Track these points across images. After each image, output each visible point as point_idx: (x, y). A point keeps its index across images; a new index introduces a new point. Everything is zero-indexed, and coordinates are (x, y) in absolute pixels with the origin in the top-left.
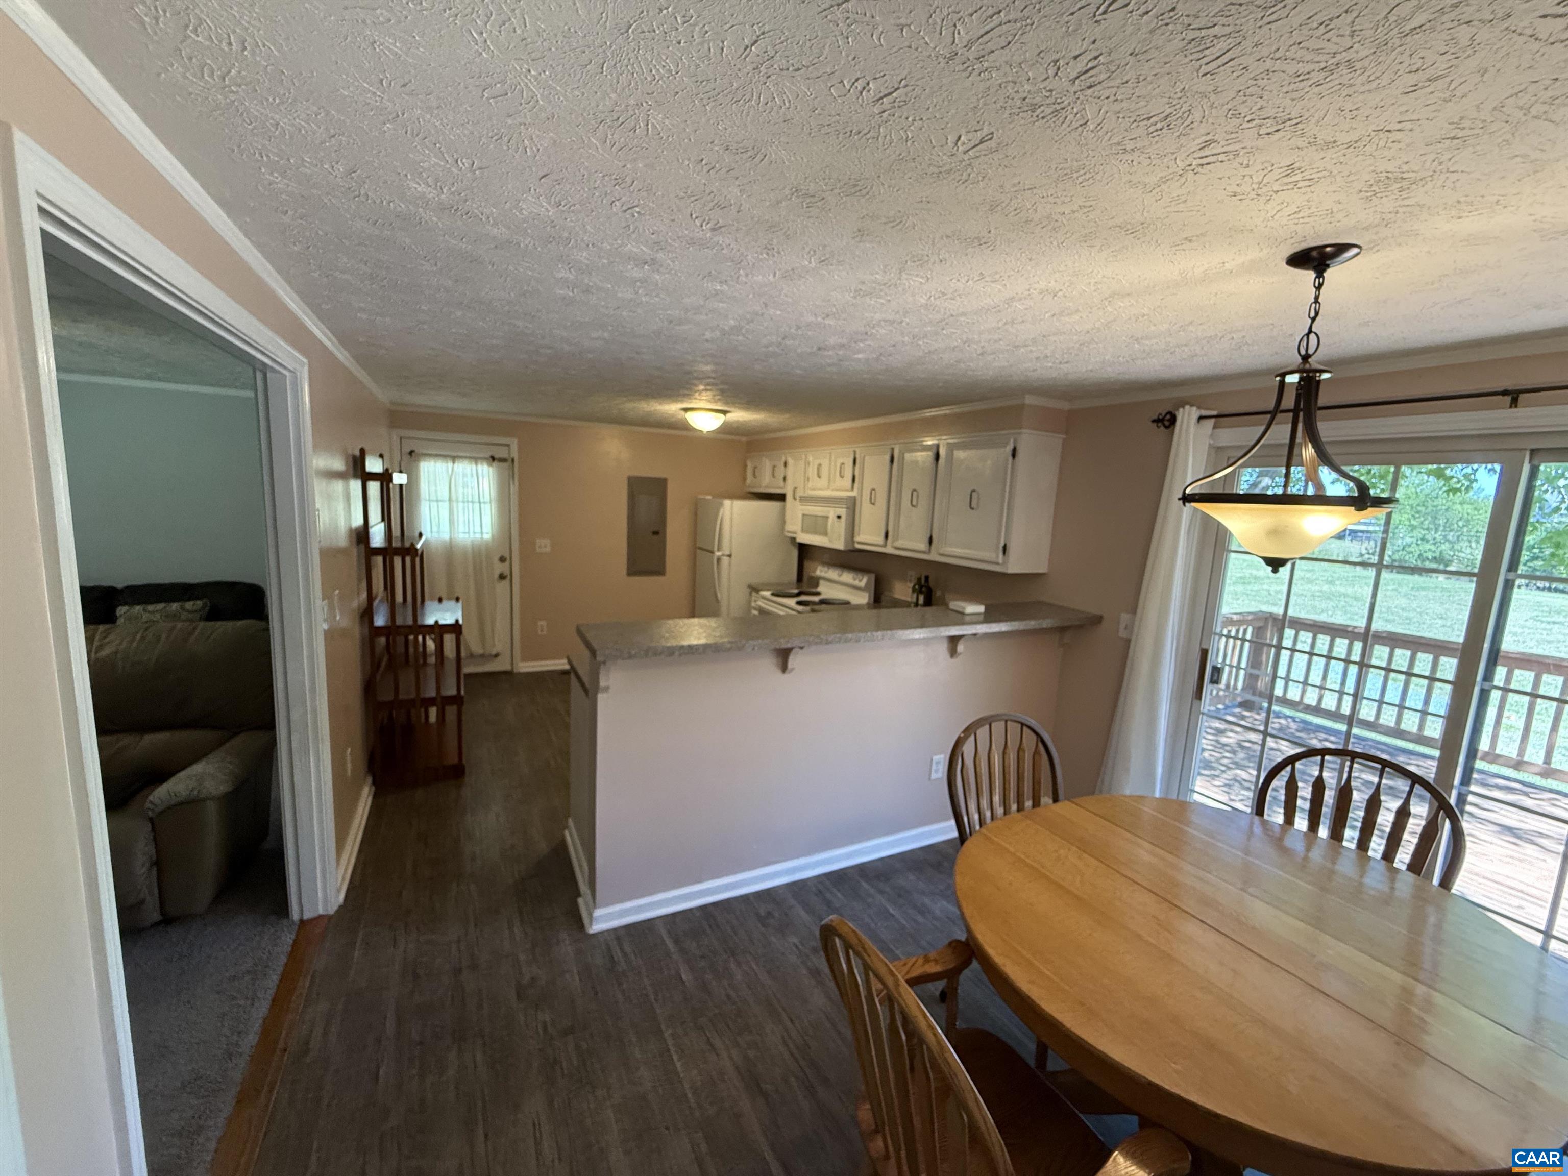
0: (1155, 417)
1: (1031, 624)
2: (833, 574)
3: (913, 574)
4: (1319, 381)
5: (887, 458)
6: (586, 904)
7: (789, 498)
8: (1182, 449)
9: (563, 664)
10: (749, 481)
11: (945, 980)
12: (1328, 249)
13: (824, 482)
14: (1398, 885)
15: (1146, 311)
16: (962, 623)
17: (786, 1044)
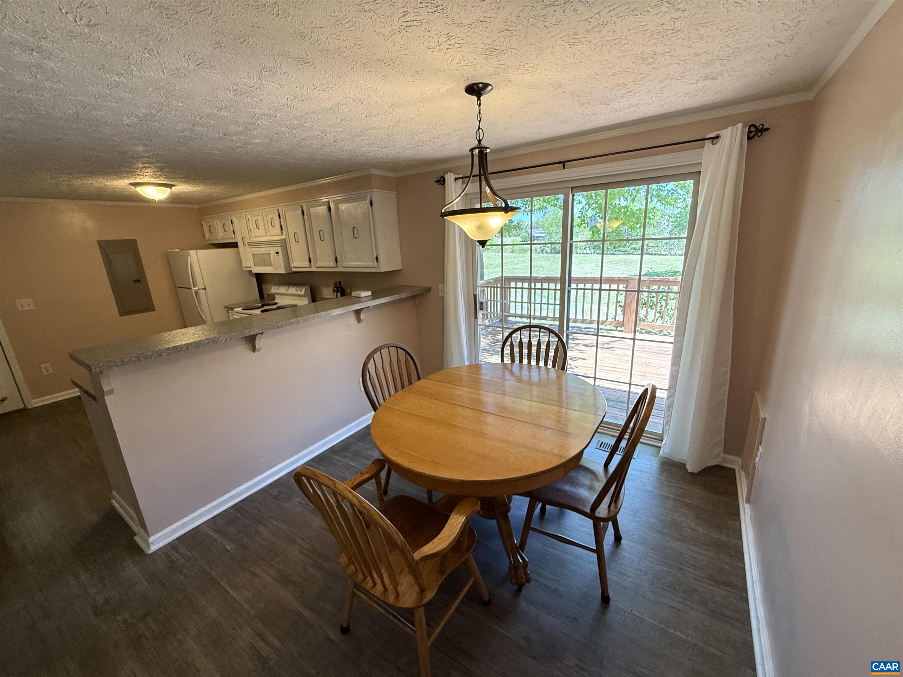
0: (436, 180)
1: (396, 297)
2: (282, 290)
3: (332, 282)
4: (486, 153)
5: (300, 211)
6: (143, 539)
7: (240, 244)
8: (450, 194)
9: (76, 392)
10: (207, 236)
11: (374, 479)
12: (480, 85)
13: (262, 231)
14: (550, 374)
15: (412, 116)
16: (360, 302)
17: (301, 552)
